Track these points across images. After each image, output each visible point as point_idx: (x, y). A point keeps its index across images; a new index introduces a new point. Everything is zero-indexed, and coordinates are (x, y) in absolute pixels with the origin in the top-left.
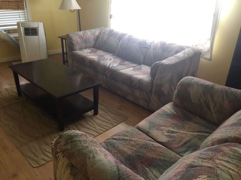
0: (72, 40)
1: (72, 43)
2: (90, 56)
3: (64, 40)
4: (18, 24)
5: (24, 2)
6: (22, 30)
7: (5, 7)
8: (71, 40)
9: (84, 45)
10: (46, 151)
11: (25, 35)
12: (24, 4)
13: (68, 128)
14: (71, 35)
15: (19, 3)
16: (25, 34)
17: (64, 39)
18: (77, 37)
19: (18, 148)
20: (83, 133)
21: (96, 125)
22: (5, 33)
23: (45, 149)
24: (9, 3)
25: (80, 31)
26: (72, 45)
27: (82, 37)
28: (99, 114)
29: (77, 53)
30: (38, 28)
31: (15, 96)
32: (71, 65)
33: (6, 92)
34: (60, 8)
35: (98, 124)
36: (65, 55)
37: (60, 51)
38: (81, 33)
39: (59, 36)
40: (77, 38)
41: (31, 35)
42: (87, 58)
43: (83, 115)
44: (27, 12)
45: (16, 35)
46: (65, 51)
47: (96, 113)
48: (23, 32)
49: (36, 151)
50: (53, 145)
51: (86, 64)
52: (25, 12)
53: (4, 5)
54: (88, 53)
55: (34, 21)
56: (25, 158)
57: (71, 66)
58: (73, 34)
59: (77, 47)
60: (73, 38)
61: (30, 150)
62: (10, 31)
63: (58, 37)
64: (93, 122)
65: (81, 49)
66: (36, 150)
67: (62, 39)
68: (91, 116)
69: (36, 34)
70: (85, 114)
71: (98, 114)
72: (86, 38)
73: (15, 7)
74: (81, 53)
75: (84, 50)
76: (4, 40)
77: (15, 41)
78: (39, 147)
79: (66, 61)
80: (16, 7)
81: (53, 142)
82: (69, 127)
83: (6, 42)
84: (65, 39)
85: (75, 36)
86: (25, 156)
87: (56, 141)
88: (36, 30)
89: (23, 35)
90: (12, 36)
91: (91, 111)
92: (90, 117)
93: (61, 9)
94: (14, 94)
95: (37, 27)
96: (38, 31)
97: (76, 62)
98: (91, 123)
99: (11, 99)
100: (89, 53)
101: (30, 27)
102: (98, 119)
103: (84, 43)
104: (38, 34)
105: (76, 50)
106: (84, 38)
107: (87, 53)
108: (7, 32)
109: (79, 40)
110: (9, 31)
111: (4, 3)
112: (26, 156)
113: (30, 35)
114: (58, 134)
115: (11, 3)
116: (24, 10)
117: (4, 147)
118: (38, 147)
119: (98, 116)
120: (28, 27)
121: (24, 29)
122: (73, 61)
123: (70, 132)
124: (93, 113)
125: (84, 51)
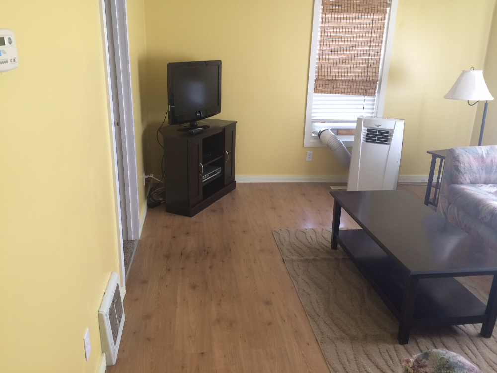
0: (458, 161)
1: (457, 169)
2: (493, 200)
3: (438, 160)
4: (359, 121)
5: (378, 82)
6: (363, 131)
7: (343, 90)
8: (456, 162)
9: (484, 176)
10: (366, 370)
11: (366, 141)
12: (376, 87)
13: (417, 343)
14: (459, 151)
15: (369, 85)
16: (367, 139)
17: (439, 156)
18: (470, 156)
19: (318, 342)
20: (475, 367)
21: (483, 361)
22: (332, 133)
23: (364, 366)
24: (352, 84)
25: (479, 144)
26: (455, 171)
27: (482, 157)
28: (494, 338)
29: (464, 189)
30: (392, 130)
31: (326, 246)
32: (442, 211)
33: (313, 236)
34: (446, 97)
35: (488, 360)
36: (433, 190)
37: (425, 178)
38: (483, 150)
39: (429, 150)
40: (472, 159)
41: (377, 143)
42: (487, 206)
43: (455, 327)
44: (378, 101)
45: (351, 139)
46: (435, 180)
47: (486, 333)
48: (363, 136)
49: (347, 363)
50: (411, 366)
51: (480, 218)
52: (374, 101)
53: (344, 87)
54: (490, 193)
55: (387, 117)
56: (328, 366)
57: (443, 214)
58: (463, 149)
59: (467, 177)
60: (461, 159)
61: (339, 355)
62: (340, 132)
63: (428, 152)
64: (476, 350)
65: (473, 183)
66: (348, 361)
67: (435, 156)
68: (472, 336)
69: (387, 141)
70: (458, 326)
71: (491, 337)
72: (492, 161)
73: (360, 91)
74: (473, 192)
75: (481, 186)
76: (327, 145)
77: (345, 150)
78: (355, 357)
79: (432, 201)
80: (362, 90)
81: (411, 359)
82: (418, 341)
83: (330, 149)
84: (442, 158)
85: (468, 153)
86: (327, 362)
87: (417, 360)
88: (388, 133)
89: (362, 141)
90: (343, 139)
91: (474, 324)
92: (470, 336)
93: (449, 99)
94: (325, 243)
95: (392, 128)
96: (391, 136)
97: (456, 208)
98: (469, 351)
99: (319, 250)
100: (492, 194)
101: (379, 127)
102: (490, 349)
103: (484, 172)
104: (390, 141)
105: (461, 183)
106: (488, 161)
107: (487, 194)
108: (336, 131)
109: (475, 164)
110: (338, 132)
111: (344, 83)
112: (330, 365)
113: (374, 142)
114: (394, 348)
115: (355, 84)
116: (374, 96)
117: (296, 331)
118: (352, 357)
119: (489, 341)
120: (376, 127)
121: (368, 131)
122: (450, 204)
123: (447, 352)
124: (479, 331)
125: (480, 188)
